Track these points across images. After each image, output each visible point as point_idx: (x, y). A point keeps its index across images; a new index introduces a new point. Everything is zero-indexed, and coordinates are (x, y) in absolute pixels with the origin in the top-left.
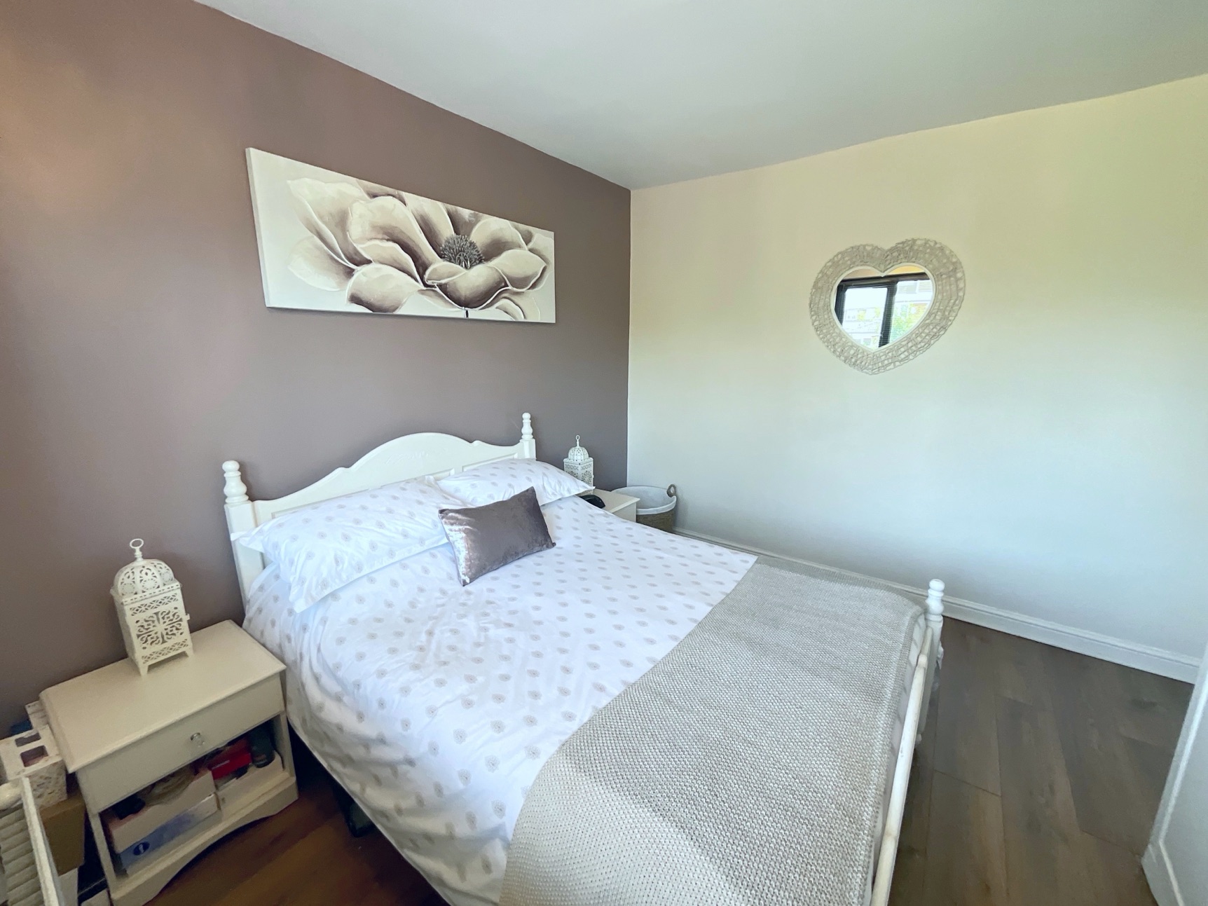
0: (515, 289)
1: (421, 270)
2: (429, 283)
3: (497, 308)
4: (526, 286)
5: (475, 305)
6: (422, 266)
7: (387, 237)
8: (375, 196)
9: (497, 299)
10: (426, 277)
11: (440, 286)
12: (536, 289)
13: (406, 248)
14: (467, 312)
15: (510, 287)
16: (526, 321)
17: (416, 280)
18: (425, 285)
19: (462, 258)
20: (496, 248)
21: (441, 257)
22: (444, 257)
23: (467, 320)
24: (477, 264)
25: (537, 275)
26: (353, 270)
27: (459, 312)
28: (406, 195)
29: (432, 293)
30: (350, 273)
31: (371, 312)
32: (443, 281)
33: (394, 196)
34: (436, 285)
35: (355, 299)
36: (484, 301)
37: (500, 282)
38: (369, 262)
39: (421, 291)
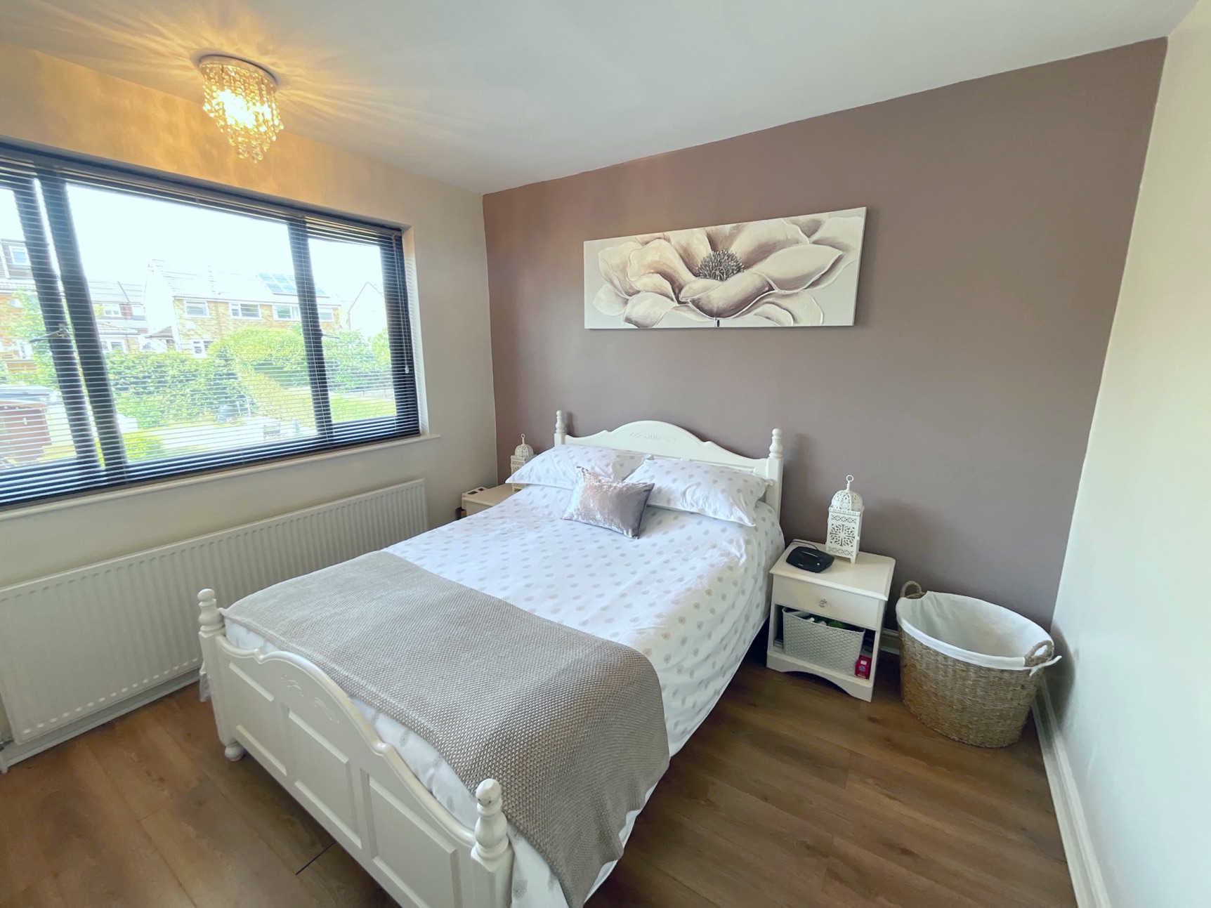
0: (783, 292)
1: (677, 291)
2: (683, 300)
3: (755, 315)
4: (801, 286)
5: (729, 314)
6: (677, 287)
7: (652, 271)
8: (647, 243)
9: (755, 306)
10: (681, 296)
11: (693, 302)
12: (819, 287)
13: (665, 276)
14: (718, 322)
15: (777, 291)
16: (796, 325)
17: (672, 300)
18: (679, 302)
19: (718, 273)
20: (763, 252)
21: (696, 276)
22: (699, 276)
23: (718, 328)
24: (734, 274)
25: (825, 268)
26: (628, 300)
27: (711, 322)
28: (669, 234)
29: (685, 308)
30: (626, 302)
31: (636, 328)
32: (696, 297)
33: (659, 238)
34: (689, 301)
35: (628, 320)
36: (740, 309)
37: (763, 287)
38: (638, 292)
39: (675, 308)
